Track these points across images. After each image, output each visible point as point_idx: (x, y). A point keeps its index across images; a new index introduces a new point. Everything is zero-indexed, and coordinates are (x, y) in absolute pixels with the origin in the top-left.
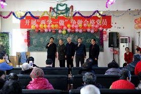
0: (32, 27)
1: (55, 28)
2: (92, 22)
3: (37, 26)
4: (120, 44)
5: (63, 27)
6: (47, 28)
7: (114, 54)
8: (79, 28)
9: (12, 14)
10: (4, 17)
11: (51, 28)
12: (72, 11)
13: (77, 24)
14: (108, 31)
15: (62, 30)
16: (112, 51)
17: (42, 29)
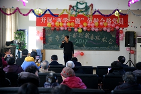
0: (48, 25)
1: (71, 26)
2: (109, 20)
3: (53, 24)
4: (137, 43)
5: (79, 25)
6: (63, 26)
7: (130, 54)
8: (95, 26)
9: (32, 12)
10: (24, 15)
11: (67, 26)
12: (92, 9)
13: (93, 22)
14: (125, 30)
15: (78, 29)
16: (128, 50)
17: (58, 27)
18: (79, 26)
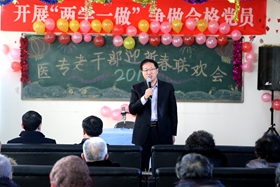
0: (36, 26)
1: (102, 31)
2: (211, 14)
3: (49, 23)
5: (125, 27)
6: (79, 30)
7: (272, 110)
8: (172, 32)
11: (91, 30)
13: (165, 20)
14: (257, 42)
15: (124, 38)
16: (266, 101)
17: (65, 35)
18: (125, 32)
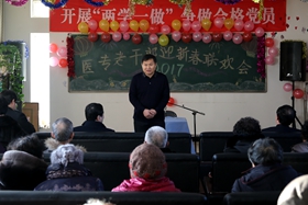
0: (81, 27)
1: (139, 30)
2: (237, 13)
3: (92, 24)
5: (160, 26)
6: (119, 30)
8: (202, 30)
10: (14, 3)
11: (129, 29)
13: (196, 19)
14: (279, 37)
15: (159, 36)
16: (288, 90)
17: (106, 34)
18: (160, 30)
